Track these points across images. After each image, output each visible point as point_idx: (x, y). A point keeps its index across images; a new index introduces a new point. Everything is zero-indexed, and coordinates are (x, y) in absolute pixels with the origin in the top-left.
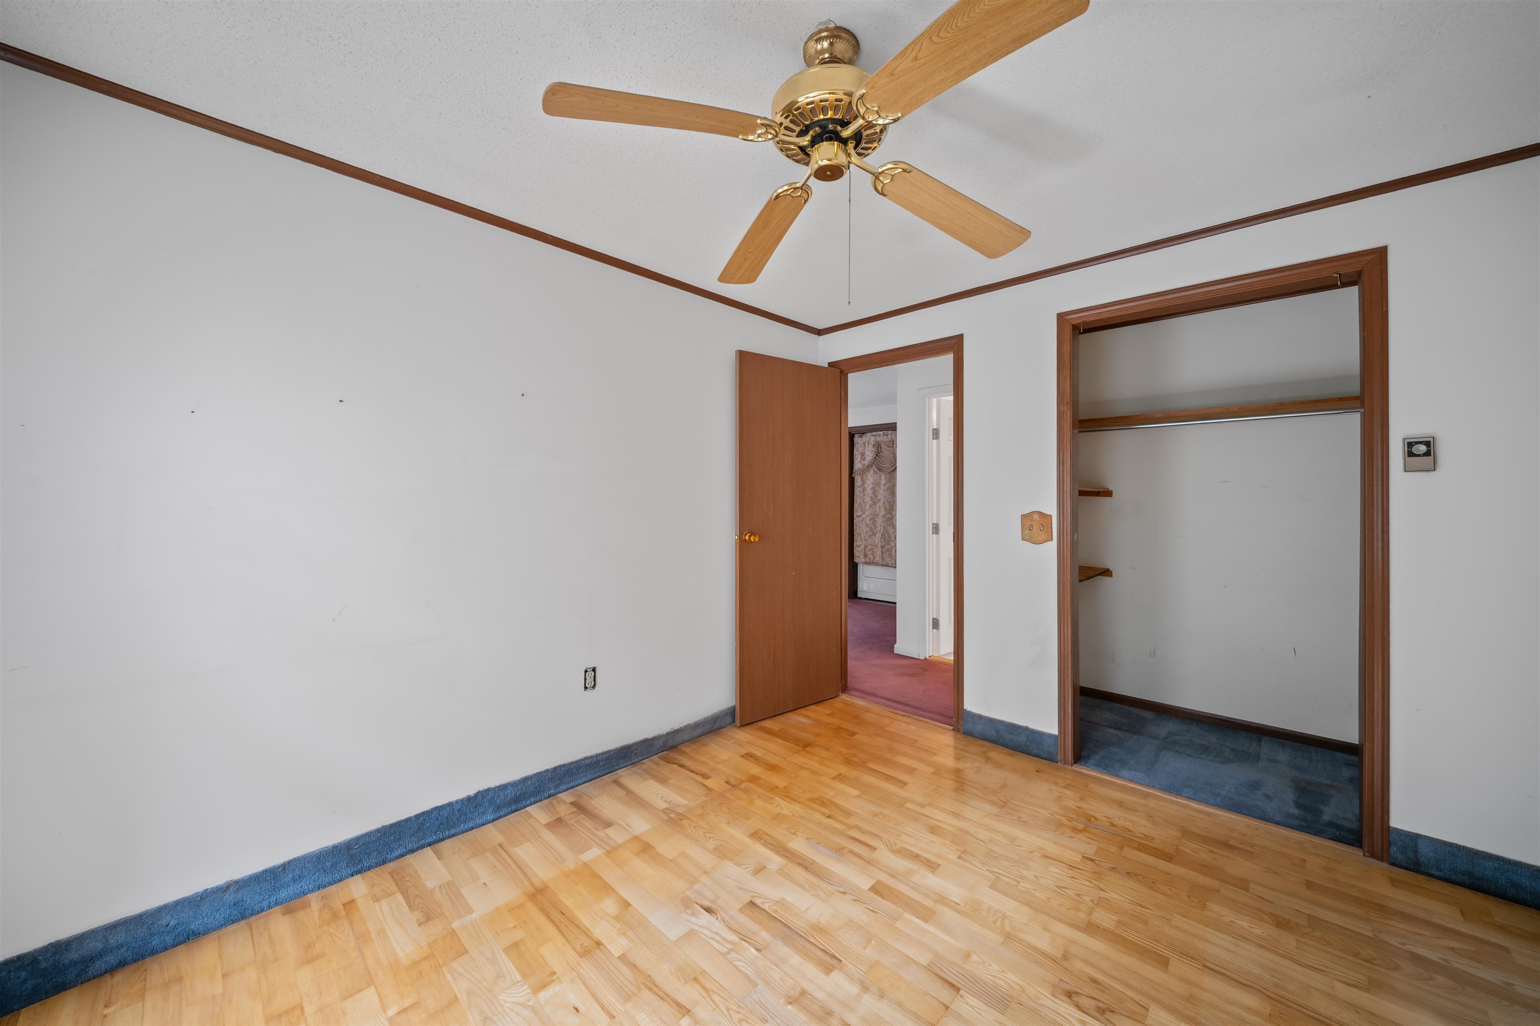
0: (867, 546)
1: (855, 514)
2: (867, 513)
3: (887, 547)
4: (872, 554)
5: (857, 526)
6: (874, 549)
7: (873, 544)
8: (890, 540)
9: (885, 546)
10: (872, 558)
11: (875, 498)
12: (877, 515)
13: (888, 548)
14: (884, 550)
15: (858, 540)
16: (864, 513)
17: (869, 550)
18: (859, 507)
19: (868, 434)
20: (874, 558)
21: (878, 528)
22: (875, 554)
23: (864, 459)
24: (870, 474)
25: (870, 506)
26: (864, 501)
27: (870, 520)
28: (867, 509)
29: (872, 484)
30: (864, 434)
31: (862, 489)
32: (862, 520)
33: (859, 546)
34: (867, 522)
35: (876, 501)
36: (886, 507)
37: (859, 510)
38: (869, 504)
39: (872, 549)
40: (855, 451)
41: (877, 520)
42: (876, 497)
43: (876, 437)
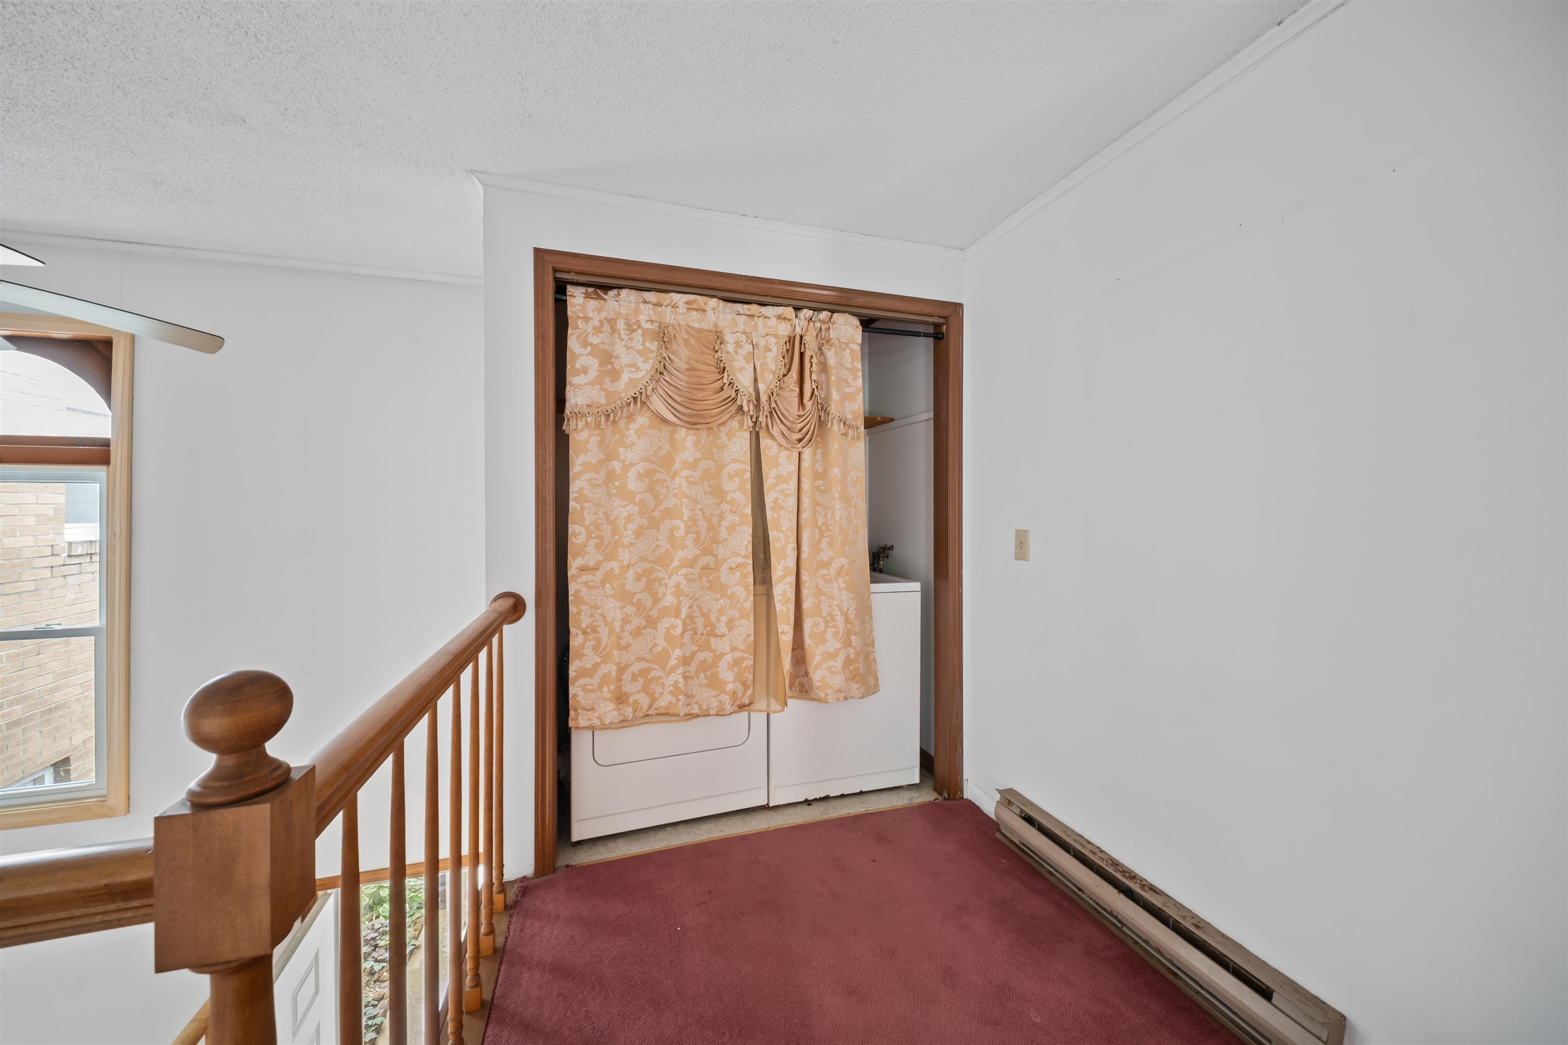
0: (627, 666)
1: (574, 565)
2: (625, 556)
3: (700, 657)
4: (645, 689)
5: (584, 602)
6: (649, 670)
7: (648, 657)
8: (712, 634)
9: (694, 654)
10: (644, 700)
11: (657, 506)
12: (663, 561)
13: (705, 660)
14: (693, 667)
15: (588, 650)
16: (611, 556)
17: (634, 677)
18: (589, 537)
19: (624, 292)
20: (653, 700)
21: (669, 600)
22: (653, 685)
23: (615, 375)
24: (633, 426)
25: (639, 532)
26: (608, 517)
27: (638, 577)
28: (625, 541)
29: (645, 459)
30: (606, 288)
31: (602, 475)
32: (603, 583)
33: (588, 673)
34: (628, 588)
35: (657, 514)
36: (698, 533)
37: (590, 548)
38: (631, 527)
39: (644, 673)
40: (573, 343)
41: (662, 575)
42: (658, 502)
43: (659, 309)
